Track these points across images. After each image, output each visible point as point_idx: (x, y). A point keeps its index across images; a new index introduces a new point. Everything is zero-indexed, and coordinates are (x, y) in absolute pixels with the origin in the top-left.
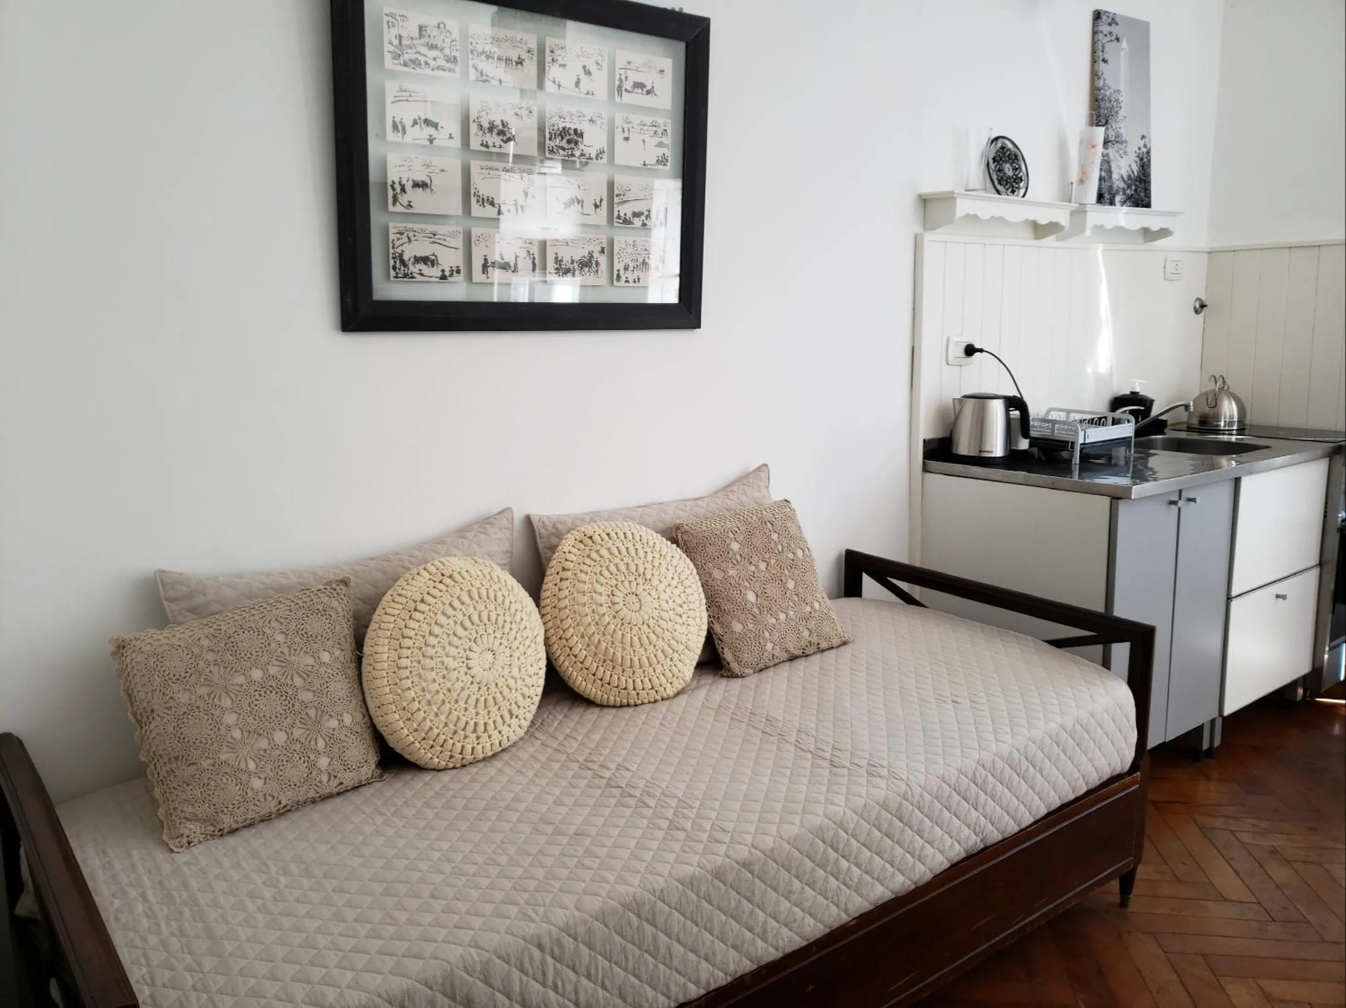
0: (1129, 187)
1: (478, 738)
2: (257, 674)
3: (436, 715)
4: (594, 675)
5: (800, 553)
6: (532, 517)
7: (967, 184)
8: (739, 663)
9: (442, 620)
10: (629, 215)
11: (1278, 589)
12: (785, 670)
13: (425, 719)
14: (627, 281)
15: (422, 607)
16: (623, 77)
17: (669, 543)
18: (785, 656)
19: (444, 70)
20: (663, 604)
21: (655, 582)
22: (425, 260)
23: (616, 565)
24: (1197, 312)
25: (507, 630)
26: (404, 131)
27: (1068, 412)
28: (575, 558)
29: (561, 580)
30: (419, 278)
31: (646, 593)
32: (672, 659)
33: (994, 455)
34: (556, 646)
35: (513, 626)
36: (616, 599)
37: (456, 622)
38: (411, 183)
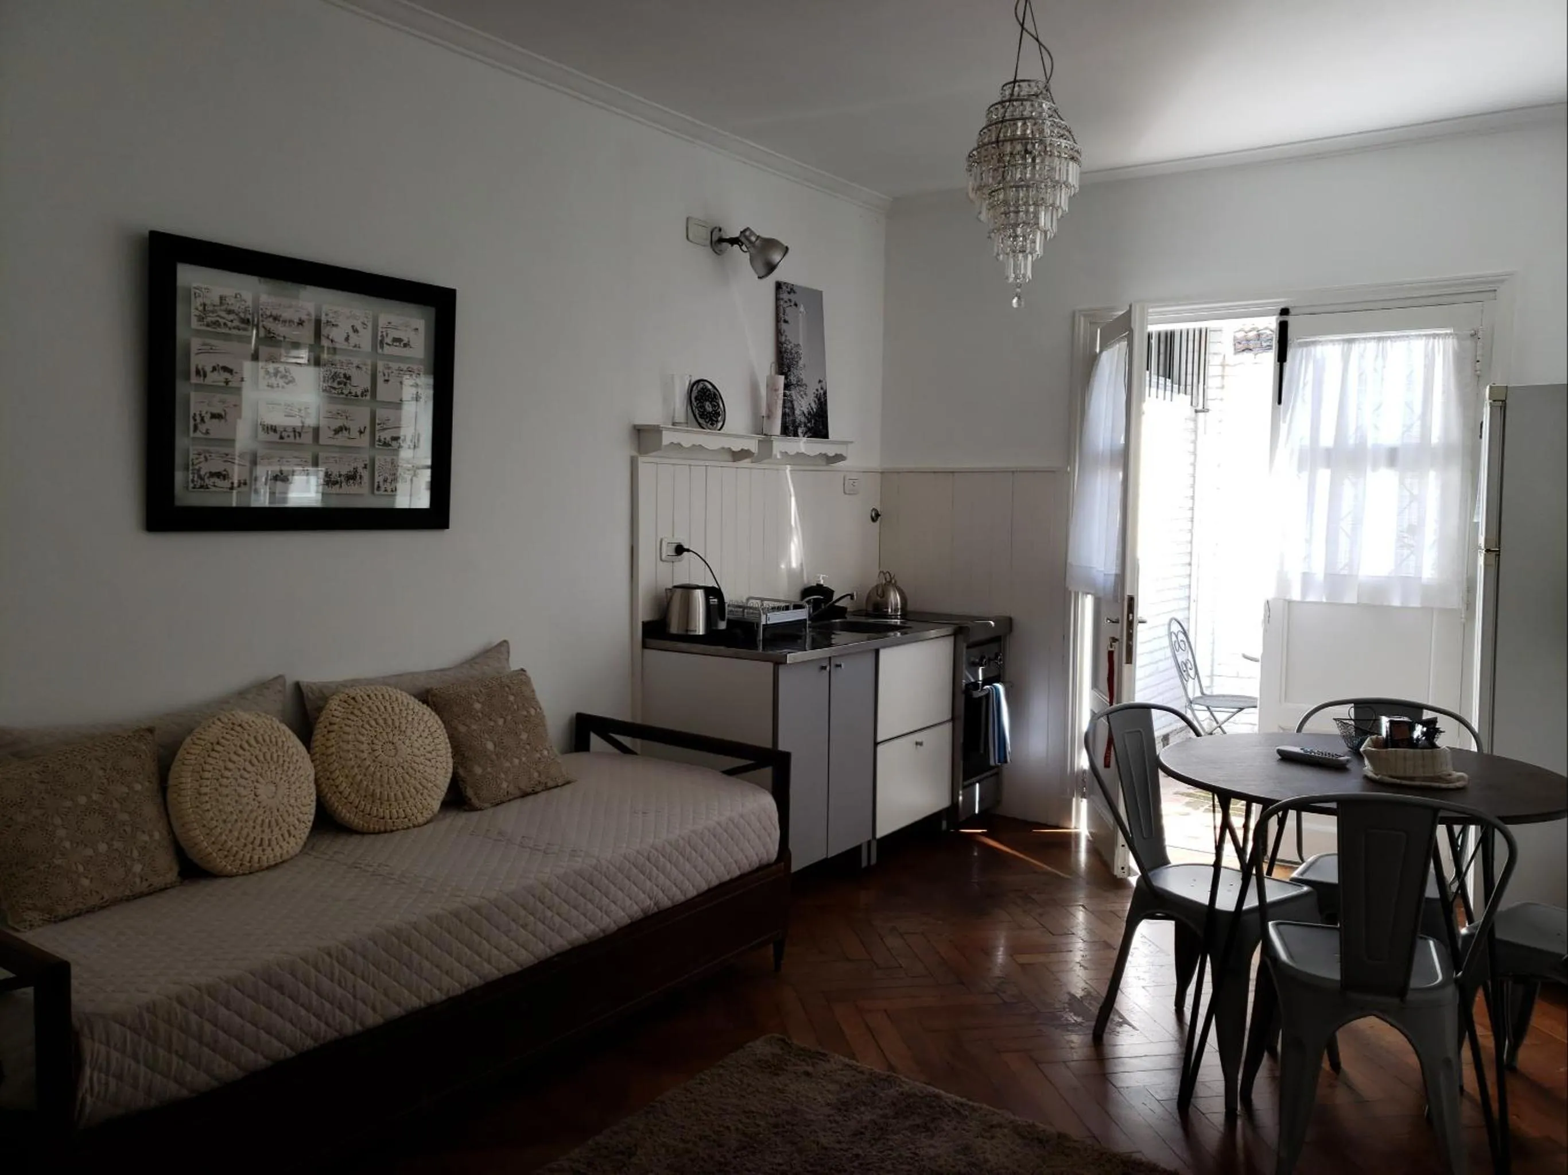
0: (809, 421)
1: (263, 850)
2: (83, 800)
3: (231, 831)
4: (356, 807)
5: (533, 712)
6: (301, 684)
7: (673, 417)
8: (479, 798)
9: (235, 758)
10: (388, 439)
11: (917, 737)
12: (516, 804)
13: (221, 834)
14: (386, 491)
15: (218, 748)
16: (384, 334)
17: (420, 703)
18: (518, 793)
19: (239, 330)
20: (416, 751)
21: (409, 733)
22: (218, 475)
23: (375, 720)
24: (874, 520)
25: (285, 768)
26: (205, 376)
27: (762, 600)
28: (340, 714)
29: (329, 732)
30: (214, 489)
31: (401, 742)
32: (422, 794)
33: (697, 633)
34: (324, 785)
35: (291, 765)
36: (376, 747)
37: (245, 760)
38: (209, 415)
